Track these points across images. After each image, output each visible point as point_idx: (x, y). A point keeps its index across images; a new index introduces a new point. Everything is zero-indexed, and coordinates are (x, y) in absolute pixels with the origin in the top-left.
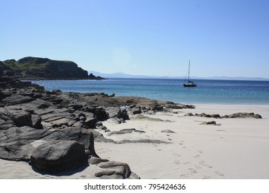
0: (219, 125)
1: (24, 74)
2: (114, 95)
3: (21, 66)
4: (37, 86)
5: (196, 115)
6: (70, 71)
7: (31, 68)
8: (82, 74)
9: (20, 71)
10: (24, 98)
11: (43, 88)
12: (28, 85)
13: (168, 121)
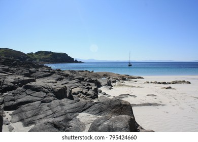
0: (174, 89)
1: (38, 61)
2: (93, 71)
3: (36, 56)
4: (47, 67)
5: (151, 82)
6: (64, 58)
7: (42, 57)
8: (71, 60)
9: (36, 59)
10: (45, 73)
11: (50, 68)
12: (42, 66)
13: (139, 87)
